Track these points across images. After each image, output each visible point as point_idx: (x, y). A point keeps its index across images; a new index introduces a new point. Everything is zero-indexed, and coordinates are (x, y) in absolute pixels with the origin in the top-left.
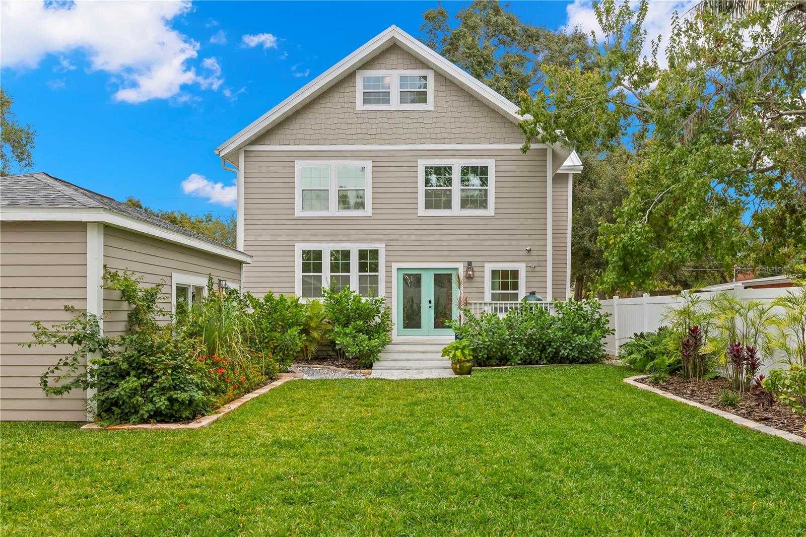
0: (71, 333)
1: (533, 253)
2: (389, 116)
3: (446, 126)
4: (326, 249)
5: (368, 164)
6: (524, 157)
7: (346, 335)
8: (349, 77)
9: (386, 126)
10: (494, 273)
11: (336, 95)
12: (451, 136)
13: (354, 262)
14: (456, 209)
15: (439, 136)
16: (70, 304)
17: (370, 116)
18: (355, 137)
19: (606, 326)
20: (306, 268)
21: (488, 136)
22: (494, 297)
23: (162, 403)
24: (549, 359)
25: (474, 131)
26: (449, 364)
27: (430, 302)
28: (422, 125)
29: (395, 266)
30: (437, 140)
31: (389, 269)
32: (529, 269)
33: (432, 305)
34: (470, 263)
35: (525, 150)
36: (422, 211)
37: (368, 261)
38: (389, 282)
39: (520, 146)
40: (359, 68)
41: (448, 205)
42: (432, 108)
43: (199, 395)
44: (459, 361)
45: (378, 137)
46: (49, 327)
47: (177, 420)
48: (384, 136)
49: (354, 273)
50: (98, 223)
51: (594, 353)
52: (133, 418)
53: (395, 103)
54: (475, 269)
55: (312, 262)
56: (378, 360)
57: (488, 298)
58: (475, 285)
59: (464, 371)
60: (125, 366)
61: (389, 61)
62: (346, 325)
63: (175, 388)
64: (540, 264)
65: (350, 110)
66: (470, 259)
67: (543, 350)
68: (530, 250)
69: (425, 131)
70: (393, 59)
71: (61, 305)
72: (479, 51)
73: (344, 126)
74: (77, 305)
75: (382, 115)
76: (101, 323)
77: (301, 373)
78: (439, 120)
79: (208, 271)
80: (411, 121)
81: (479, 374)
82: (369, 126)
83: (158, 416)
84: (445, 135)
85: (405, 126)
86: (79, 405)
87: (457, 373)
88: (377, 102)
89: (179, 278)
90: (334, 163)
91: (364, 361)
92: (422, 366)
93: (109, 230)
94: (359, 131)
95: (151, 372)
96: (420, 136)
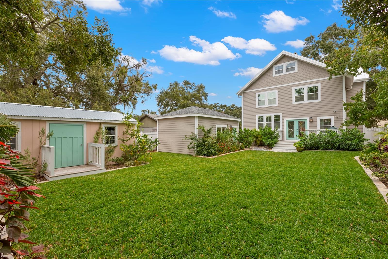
0: (192, 137)
1: (337, 112)
2: (283, 76)
3: (302, 76)
4: (265, 116)
5: (277, 91)
6: (330, 81)
7: (265, 139)
8: (270, 68)
9: (282, 79)
10: (321, 120)
11: (267, 74)
12: (304, 78)
13: (273, 119)
14: (306, 100)
15: (300, 79)
16: (192, 132)
17: (277, 77)
18: (273, 84)
19: (364, 138)
20: (259, 121)
21: (318, 76)
22: (321, 128)
23: (206, 152)
24: (336, 148)
25: (312, 75)
26: (296, 148)
27: (297, 130)
28: (294, 77)
29: (285, 119)
30: (299, 81)
31: (283, 120)
32: (335, 118)
33: (298, 130)
34: (311, 117)
35: (329, 79)
36: (294, 102)
37: (277, 118)
38: (283, 124)
39: (328, 78)
40: (274, 65)
41: (303, 100)
42: (297, 71)
43: (213, 151)
44: (298, 148)
45: (279, 83)
46: (187, 136)
47: (209, 156)
48: (281, 82)
49: (273, 122)
50: (197, 116)
51: (355, 147)
52: (201, 155)
53: (285, 72)
54: (313, 119)
55: (261, 120)
56: (274, 146)
57: (318, 128)
58: (313, 124)
59: (300, 151)
60: (200, 144)
61: (283, 61)
62: (265, 137)
63: (208, 149)
64: (340, 116)
65: (271, 77)
66: (311, 116)
67: (333, 146)
68: (336, 112)
69: (295, 79)
70: (284, 60)
71: (191, 132)
72: (326, 46)
73: (269, 82)
74: (193, 132)
75: (281, 76)
76: (197, 136)
77: (253, 149)
78: (299, 75)
79: (227, 124)
80: (290, 76)
81: (306, 152)
82: (277, 80)
83: (205, 155)
84: (302, 79)
85: (288, 78)
86: (193, 152)
87: (298, 151)
88: (279, 73)
89: (218, 126)
90: (266, 92)
91: (270, 146)
92: (287, 149)
93: (199, 117)
94: (274, 82)
95: (204, 146)
96: (293, 80)
